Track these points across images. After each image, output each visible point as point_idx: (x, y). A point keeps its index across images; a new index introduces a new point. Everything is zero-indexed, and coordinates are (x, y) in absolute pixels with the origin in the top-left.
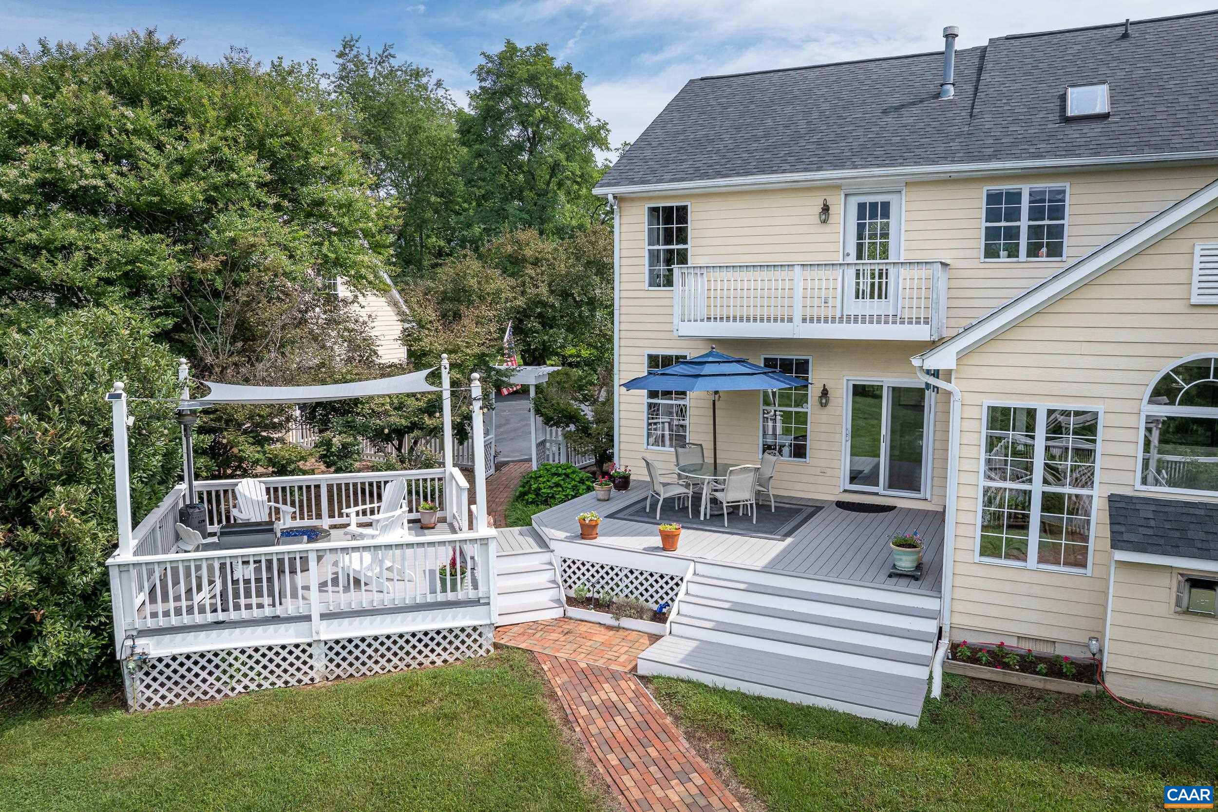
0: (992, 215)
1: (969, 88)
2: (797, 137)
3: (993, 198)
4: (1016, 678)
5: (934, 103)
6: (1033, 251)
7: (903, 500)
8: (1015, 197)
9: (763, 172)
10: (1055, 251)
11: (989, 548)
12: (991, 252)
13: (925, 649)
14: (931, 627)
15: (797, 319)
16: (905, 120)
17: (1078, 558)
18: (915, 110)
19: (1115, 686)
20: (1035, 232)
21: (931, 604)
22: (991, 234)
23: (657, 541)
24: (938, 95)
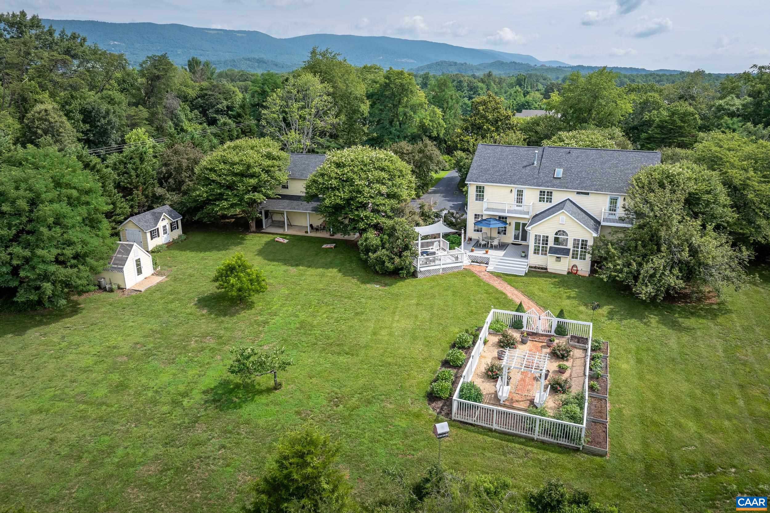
0: (540, 195)
1: (539, 162)
2: (506, 172)
3: (541, 192)
4: (537, 270)
5: (532, 167)
6: (547, 201)
7: (523, 243)
8: (544, 192)
9: (500, 183)
10: (551, 202)
11: (535, 253)
12: (540, 201)
13: (526, 267)
14: (526, 264)
15: (506, 211)
16: (527, 171)
17: (546, 254)
18: (528, 168)
19: (549, 270)
20: (547, 198)
21: (527, 261)
22: (540, 198)
23: (485, 252)
24: (533, 164)
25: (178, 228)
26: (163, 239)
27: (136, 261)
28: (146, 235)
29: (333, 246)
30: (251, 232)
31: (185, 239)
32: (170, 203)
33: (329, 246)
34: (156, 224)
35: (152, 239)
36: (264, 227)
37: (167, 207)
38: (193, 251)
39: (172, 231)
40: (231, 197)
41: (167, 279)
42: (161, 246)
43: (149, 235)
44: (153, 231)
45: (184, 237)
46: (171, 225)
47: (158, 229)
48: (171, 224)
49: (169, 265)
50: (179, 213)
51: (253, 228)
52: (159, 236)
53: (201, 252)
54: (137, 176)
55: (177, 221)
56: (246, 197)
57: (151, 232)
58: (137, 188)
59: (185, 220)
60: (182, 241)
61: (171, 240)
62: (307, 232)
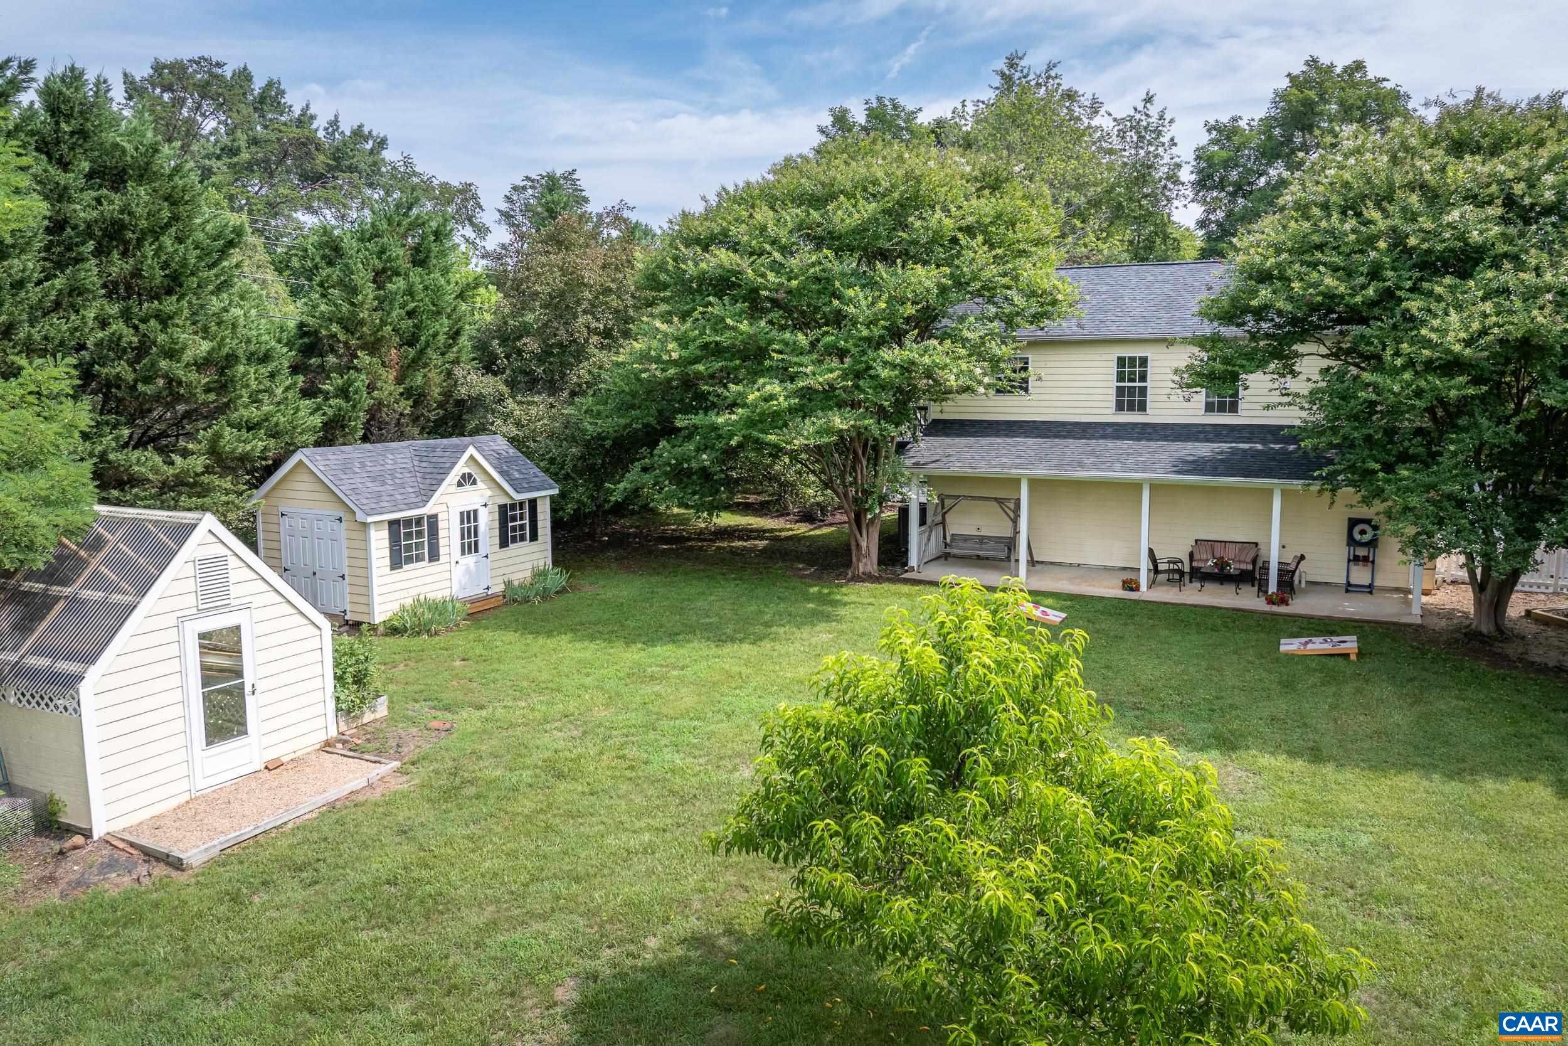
25: (534, 537)
26: (458, 572)
27: (209, 642)
28: (366, 540)
29: (1350, 644)
30: (857, 579)
31: (562, 591)
32: (514, 431)
33: (1319, 645)
34: (426, 496)
35: (396, 563)
36: (913, 561)
37: (500, 444)
38: (592, 638)
39: (504, 543)
40: (805, 359)
41: (400, 784)
42: (438, 608)
43: (379, 542)
44: (408, 522)
45: (557, 579)
46: (505, 513)
47: (433, 520)
48: (503, 509)
49: (447, 697)
50: (546, 471)
51: (869, 563)
52: (434, 556)
53: (629, 642)
54: (383, 303)
55: (533, 503)
56: (886, 354)
57: (393, 524)
58: (374, 347)
59: (570, 508)
60: (545, 596)
61: (498, 588)
62: (1131, 585)
